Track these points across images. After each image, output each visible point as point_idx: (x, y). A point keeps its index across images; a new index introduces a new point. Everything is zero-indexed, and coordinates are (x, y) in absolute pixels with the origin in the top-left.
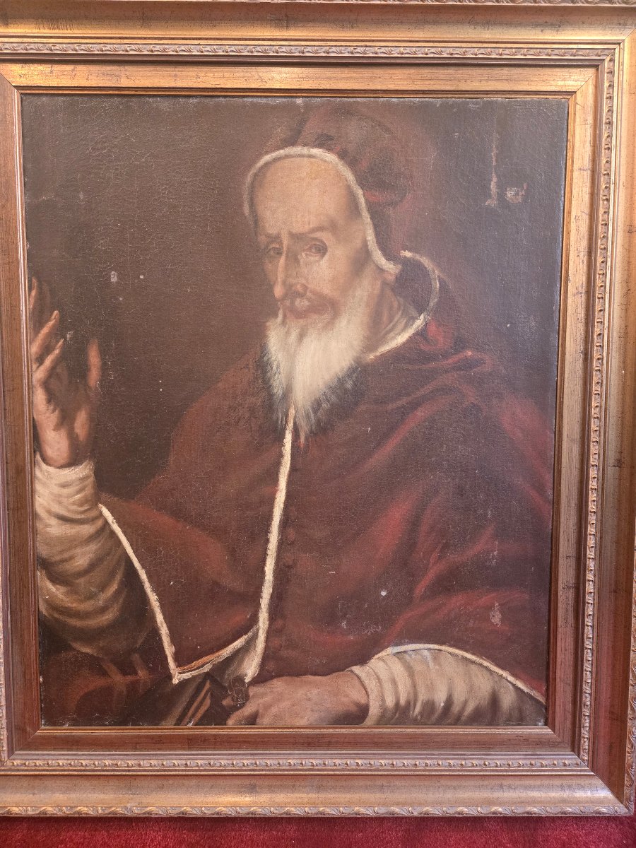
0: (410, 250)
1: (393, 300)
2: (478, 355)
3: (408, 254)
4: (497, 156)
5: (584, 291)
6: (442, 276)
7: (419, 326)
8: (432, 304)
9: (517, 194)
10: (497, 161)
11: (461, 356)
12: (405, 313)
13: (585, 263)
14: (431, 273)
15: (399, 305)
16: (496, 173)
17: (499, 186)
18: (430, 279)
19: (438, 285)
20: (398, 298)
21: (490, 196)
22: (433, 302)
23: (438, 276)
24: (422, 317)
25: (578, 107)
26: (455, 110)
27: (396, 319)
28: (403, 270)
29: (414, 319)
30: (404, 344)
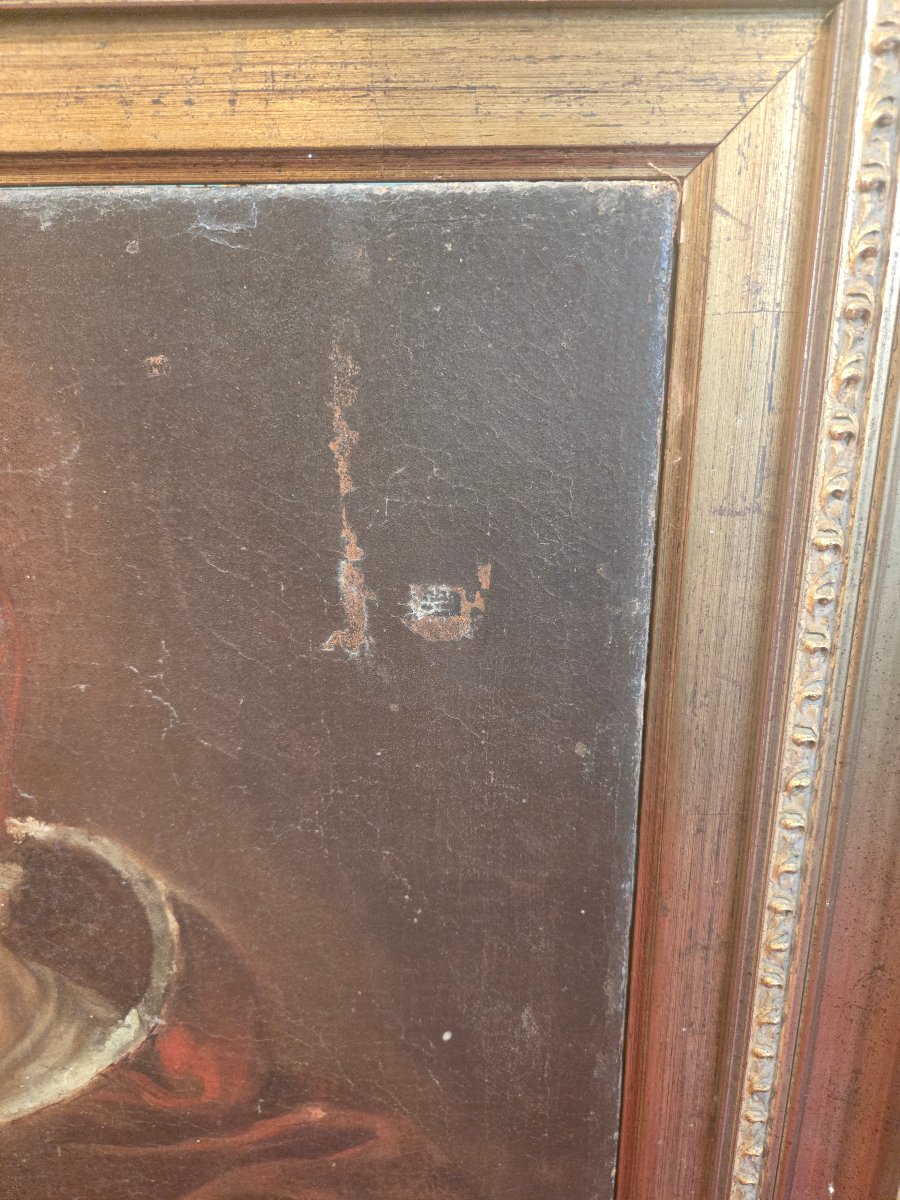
0: (44, 816)
1: (14, 971)
2: (346, 1119)
3: (38, 829)
4: (356, 455)
5: (715, 942)
6: (182, 894)
7: (128, 1044)
8: (159, 983)
9: (453, 607)
10: (356, 476)
11: (290, 1119)
12: (66, 1009)
13: (724, 856)
14: (139, 889)
15: (41, 983)
16: (357, 526)
17: (373, 574)
18: (138, 906)
19: (173, 925)
20: (34, 966)
21: (336, 617)
22: (165, 973)
23: (173, 899)
24: (132, 1018)
25: (719, 221)
26: (133, 247)
27: (39, 1026)
28: (29, 880)
29: (107, 1025)
30: (84, 1096)
